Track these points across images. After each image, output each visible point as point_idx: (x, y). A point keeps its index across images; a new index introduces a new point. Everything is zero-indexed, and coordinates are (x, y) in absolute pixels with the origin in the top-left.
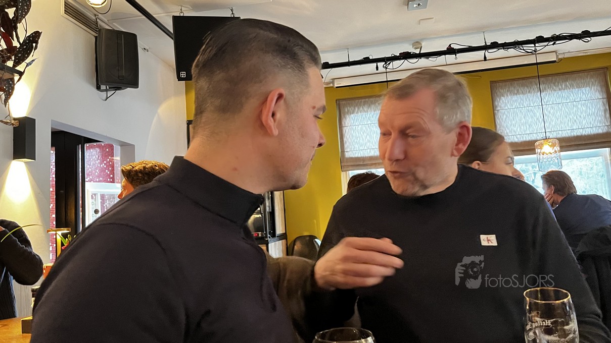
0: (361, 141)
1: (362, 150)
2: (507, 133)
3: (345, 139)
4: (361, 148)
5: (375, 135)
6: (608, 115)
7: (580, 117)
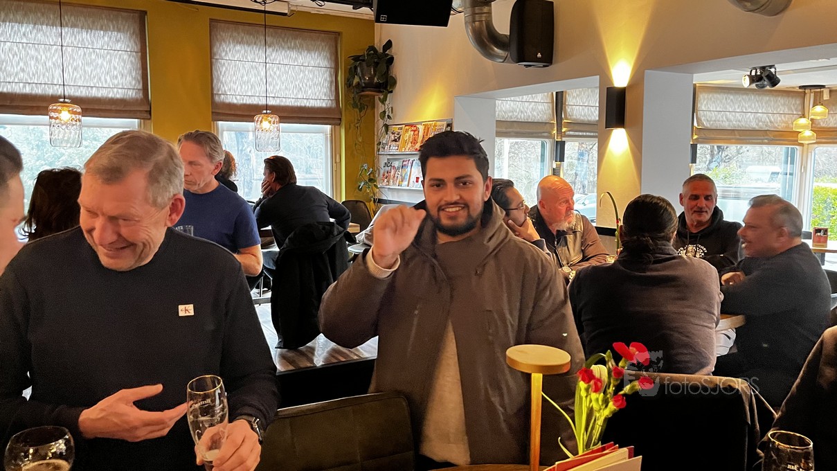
2: (225, 90)
6: (333, 88)
7: (306, 85)
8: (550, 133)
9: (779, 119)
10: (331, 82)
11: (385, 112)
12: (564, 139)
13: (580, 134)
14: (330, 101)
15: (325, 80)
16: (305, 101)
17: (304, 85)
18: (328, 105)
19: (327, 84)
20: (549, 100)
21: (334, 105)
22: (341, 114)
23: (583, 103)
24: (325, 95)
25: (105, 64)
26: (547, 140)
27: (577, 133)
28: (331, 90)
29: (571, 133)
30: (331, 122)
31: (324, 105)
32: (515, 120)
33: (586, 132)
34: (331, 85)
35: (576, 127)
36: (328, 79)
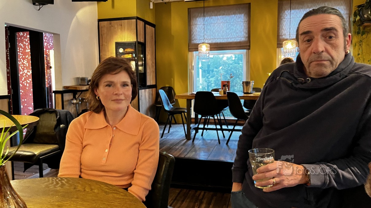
0: (201, 34)
1: (201, 40)
2: (285, 34)
3: (192, 33)
4: (201, 39)
5: (209, 31)
25: (234, 28)
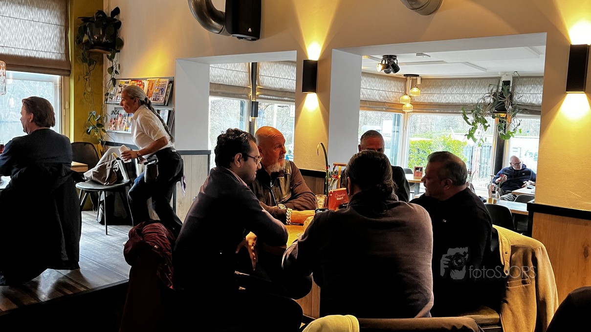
6: (63, 43)
7: (36, 38)
8: (247, 95)
9: (392, 95)
10: (61, 38)
11: (112, 68)
12: (257, 100)
13: (269, 97)
14: (60, 55)
15: (56, 35)
16: (35, 52)
17: (34, 38)
18: (58, 58)
19: (56, 39)
20: (247, 70)
21: (64, 58)
22: (71, 66)
23: (271, 74)
24: (55, 49)
26: (245, 100)
27: (266, 97)
28: (60, 45)
29: (263, 96)
30: (60, 72)
31: (54, 57)
32: (222, 83)
33: (273, 96)
34: (61, 41)
35: (266, 92)
36: (58, 35)
